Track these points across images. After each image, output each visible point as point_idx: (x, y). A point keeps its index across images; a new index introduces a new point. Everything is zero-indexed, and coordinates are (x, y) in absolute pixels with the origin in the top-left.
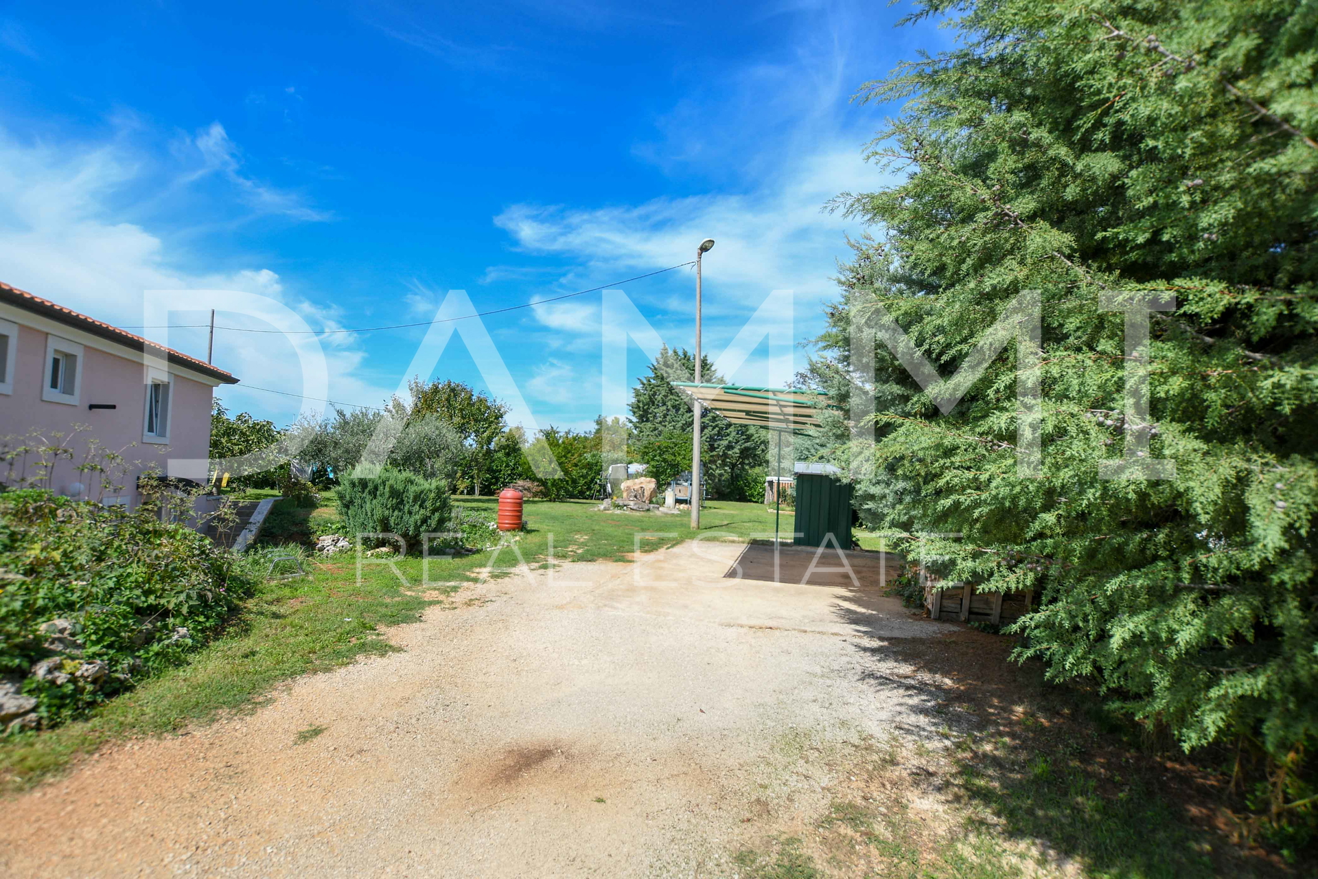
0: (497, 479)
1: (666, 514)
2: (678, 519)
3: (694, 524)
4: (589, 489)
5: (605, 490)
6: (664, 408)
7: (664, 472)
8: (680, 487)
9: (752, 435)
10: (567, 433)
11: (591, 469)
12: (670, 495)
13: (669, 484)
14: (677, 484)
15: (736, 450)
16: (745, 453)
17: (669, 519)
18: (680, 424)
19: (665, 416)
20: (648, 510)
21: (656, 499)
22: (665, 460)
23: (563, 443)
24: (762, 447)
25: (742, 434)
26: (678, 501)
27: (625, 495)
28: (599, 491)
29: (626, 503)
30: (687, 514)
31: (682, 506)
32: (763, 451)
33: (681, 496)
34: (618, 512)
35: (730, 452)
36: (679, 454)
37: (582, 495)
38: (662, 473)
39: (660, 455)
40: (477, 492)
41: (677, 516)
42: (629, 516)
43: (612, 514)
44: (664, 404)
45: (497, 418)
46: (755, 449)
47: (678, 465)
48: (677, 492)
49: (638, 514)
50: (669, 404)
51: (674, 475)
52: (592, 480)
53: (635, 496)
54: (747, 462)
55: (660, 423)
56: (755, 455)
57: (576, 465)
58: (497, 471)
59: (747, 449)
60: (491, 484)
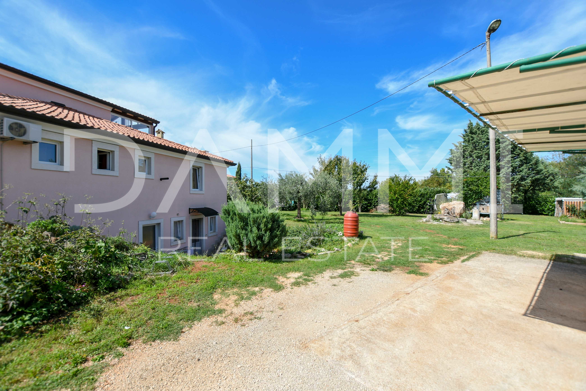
0: (371, 204)
1: (471, 225)
2: (481, 229)
3: (493, 234)
4: (423, 208)
5: (433, 209)
6: (471, 158)
7: (471, 197)
8: (483, 207)
9: (541, 170)
10: (405, 177)
11: (423, 197)
12: (475, 212)
13: (475, 205)
14: (481, 204)
15: (529, 181)
16: (535, 183)
17: (473, 229)
18: (482, 167)
19: (471, 163)
20: (458, 222)
21: (465, 214)
22: (471, 190)
23: (402, 183)
24: (551, 177)
25: (533, 170)
26: (482, 215)
27: (442, 212)
28: (429, 209)
29: (441, 217)
30: (488, 224)
31: (485, 219)
32: (551, 180)
33: (483, 212)
34: (435, 223)
35: (523, 183)
36: (482, 185)
37: (418, 211)
38: (470, 198)
39: (467, 187)
40: (360, 211)
41: (480, 226)
42: (443, 226)
43: (431, 225)
44: (471, 156)
45: (362, 172)
46: (544, 179)
47: (481, 192)
48: (481, 210)
49: (450, 224)
50: (474, 156)
51: (478, 199)
52: (425, 203)
53: (448, 213)
54: (537, 188)
55: (468, 167)
56: (544, 184)
57: (411, 195)
58: (371, 200)
59: (537, 180)
60: (368, 206)
